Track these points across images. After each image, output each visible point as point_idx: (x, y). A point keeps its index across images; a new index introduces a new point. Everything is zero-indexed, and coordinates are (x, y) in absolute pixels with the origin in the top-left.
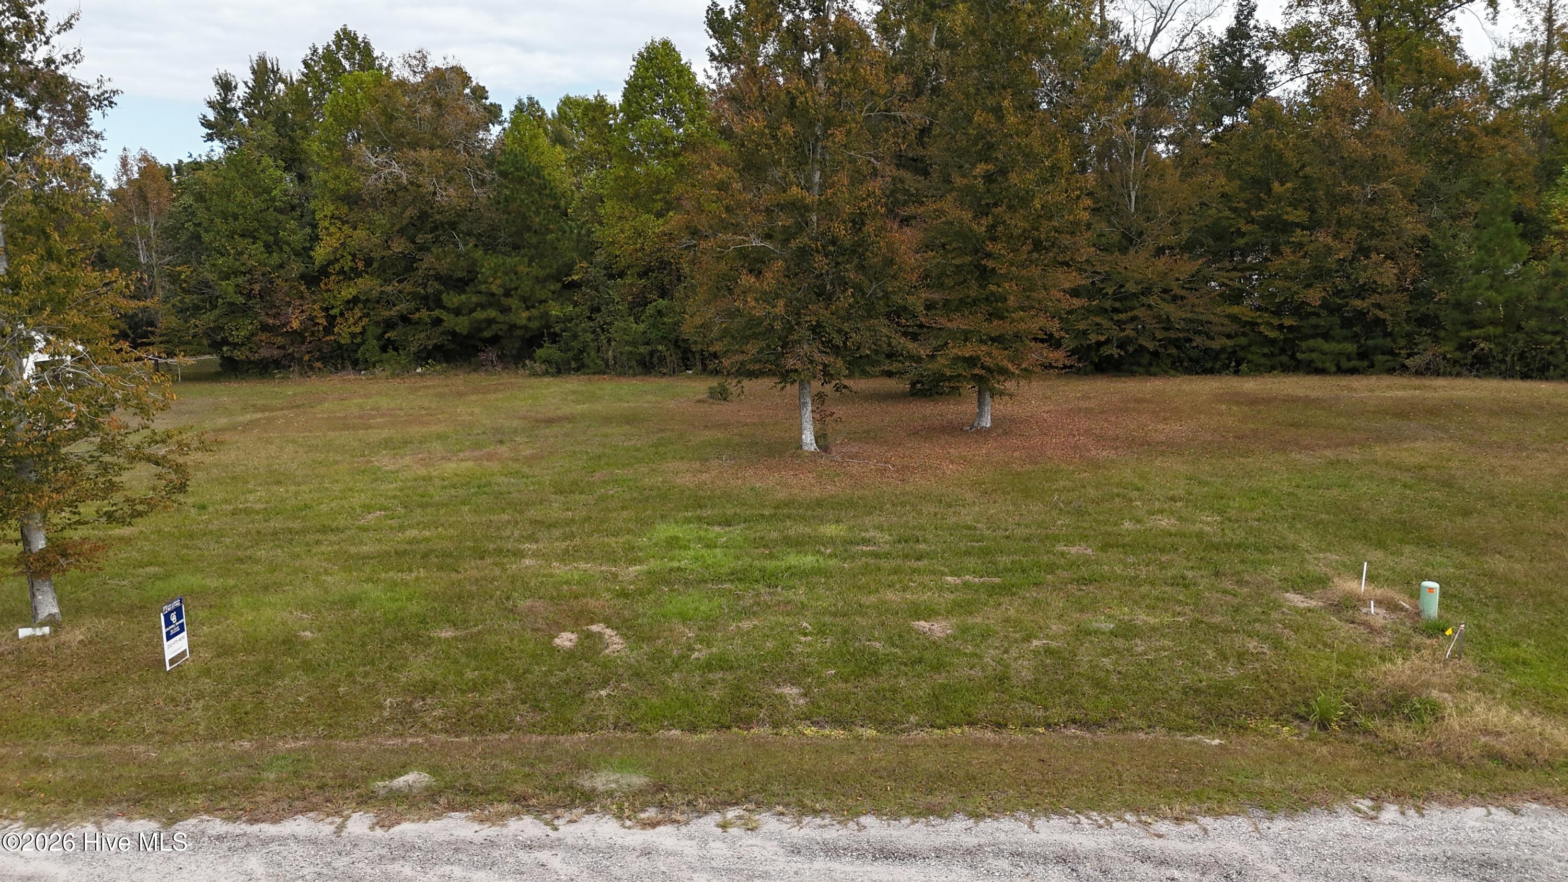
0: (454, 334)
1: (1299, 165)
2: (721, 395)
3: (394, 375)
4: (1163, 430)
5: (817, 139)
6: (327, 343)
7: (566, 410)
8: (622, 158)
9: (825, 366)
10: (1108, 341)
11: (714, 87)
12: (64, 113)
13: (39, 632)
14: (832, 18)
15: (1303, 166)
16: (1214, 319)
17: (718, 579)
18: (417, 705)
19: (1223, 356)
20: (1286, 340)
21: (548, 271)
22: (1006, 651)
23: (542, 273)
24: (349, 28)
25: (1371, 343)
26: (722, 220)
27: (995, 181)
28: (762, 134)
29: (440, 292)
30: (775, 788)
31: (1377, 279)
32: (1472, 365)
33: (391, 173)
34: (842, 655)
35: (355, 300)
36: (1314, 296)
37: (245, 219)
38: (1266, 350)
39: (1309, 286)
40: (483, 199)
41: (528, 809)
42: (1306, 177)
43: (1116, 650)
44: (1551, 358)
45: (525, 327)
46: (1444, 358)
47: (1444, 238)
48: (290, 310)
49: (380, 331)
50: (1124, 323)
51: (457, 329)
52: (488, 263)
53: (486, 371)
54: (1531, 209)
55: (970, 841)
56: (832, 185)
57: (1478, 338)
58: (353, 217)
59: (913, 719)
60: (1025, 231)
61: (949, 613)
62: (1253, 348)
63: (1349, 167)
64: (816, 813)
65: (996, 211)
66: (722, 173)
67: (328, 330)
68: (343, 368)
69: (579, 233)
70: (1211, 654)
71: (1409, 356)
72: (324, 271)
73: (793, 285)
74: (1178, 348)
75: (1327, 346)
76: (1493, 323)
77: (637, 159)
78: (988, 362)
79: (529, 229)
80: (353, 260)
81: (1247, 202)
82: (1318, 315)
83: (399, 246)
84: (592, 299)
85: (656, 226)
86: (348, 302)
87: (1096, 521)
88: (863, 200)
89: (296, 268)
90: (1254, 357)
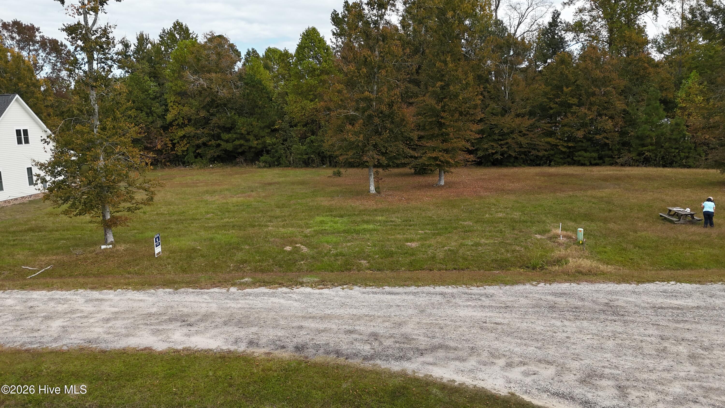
0: (226, 150)
1: (574, 80)
2: (339, 174)
3: (200, 168)
4: (511, 186)
5: (375, 73)
6: (172, 154)
7: (276, 180)
8: (296, 76)
9: (378, 160)
10: (496, 153)
11: (334, 46)
12: (61, 58)
13: (108, 247)
14: (381, 27)
15: (576, 81)
16: (540, 144)
17: (339, 232)
18: (241, 266)
19: (544, 159)
20: (570, 152)
21: (265, 124)
22: (436, 250)
23: (263, 125)
24: (179, 21)
25: (603, 153)
26: (339, 104)
27: (444, 89)
28: (354, 72)
29: (220, 133)
30: (358, 281)
31: (605, 127)
32: (643, 162)
33: (200, 83)
34: (381, 251)
35: (184, 136)
36: (580, 134)
37: (138, 102)
38: (562, 156)
39: (579, 130)
40: (238, 94)
41: (284, 286)
42: (577, 85)
43: (472, 250)
44: (674, 159)
45: (256, 148)
46: (632, 159)
47: (633, 110)
48: (157, 141)
49: (194, 149)
50: (503, 145)
51: (227, 149)
52: (240, 121)
53: (239, 166)
54: (671, 98)
55: (415, 291)
56: (381, 91)
57: (645, 150)
58: (182, 102)
59: (403, 269)
60: (456, 108)
61: (418, 240)
62: (556, 156)
63: (594, 81)
64: (370, 286)
65: (445, 100)
66: (339, 87)
67: (173, 149)
68: (179, 165)
69: (278, 108)
70: (503, 250)
71: (619, 158)
72: (171, 124)
73: (366, 129)
74: (526, 155)
75: (585, 154)
76: (651, 144)
77: (303, 77)
78: (442, 159)
79: (257, 106)
80: (183, 120)
81: (553, 95)
82: (582, 142)
83: (203, 114)
84: (284, 136)
85: (310, 105)
86: (181, 137)
87: (476, 214)
88: (393, 97)
89: (159, 123)
90: (557, 159)
